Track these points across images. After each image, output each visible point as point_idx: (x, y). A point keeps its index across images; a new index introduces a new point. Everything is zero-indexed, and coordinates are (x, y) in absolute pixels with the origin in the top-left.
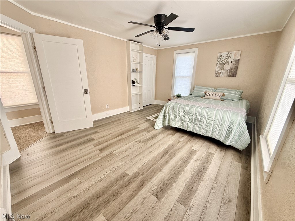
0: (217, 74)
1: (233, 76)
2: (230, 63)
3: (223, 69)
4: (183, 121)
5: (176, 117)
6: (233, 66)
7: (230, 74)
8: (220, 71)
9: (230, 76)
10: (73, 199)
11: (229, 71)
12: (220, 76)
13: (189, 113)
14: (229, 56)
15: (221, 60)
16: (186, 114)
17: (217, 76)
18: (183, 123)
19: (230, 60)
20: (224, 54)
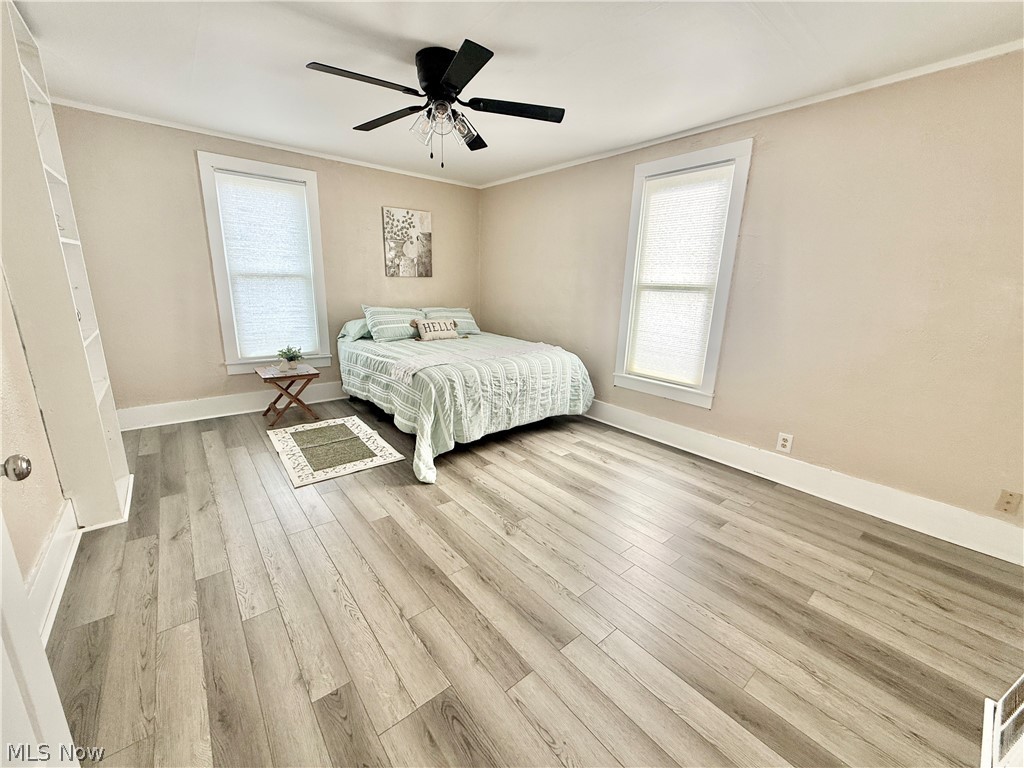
0: (390, 267)
1: (427, 276)
2: (414, 240)
3: (404, 255)
4: (496, 408)
5: (477, 406)
6: (422, 249)
7: (421, 269)
8: (397, 261)
9: (420, 275)
10: (819, 674)
11: (415, 261)
12: (401, 274)
13: (508, 379)
14: (409, 221)
15: (395, 230)
16: (502, 385)
17: (392, 275)
18: (496, 413)
19: (414, 233)
20: (399, 214)
